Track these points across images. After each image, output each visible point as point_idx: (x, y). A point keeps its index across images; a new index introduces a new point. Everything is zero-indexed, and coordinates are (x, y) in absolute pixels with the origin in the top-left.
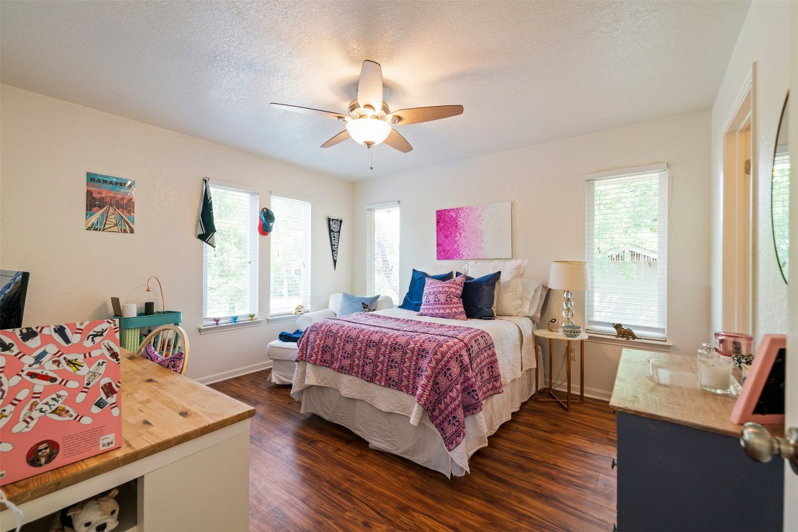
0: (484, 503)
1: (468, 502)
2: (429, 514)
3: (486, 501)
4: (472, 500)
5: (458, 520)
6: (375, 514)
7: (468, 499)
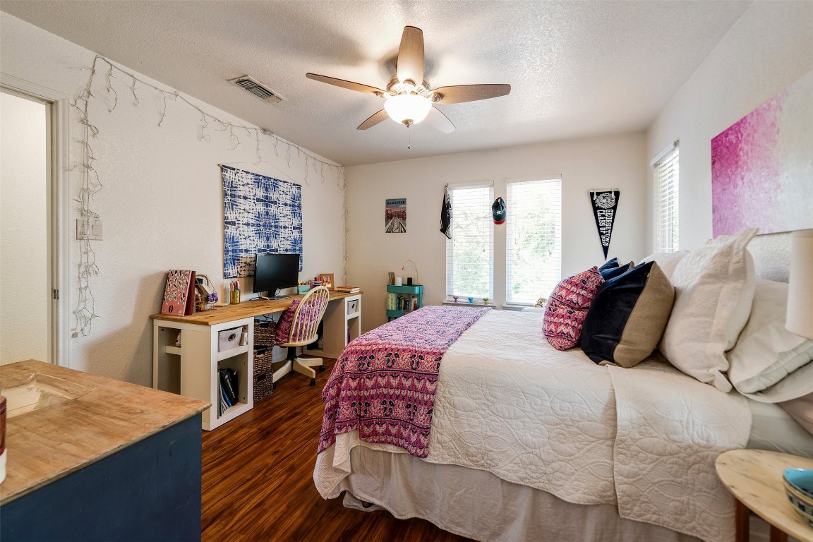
0: (294, 529)
1: (298, 513)
2: (282, 486)
3: (298, 530)
4: (299, 517)
5: (271, 507)
6: (288, 454)
7: (303, 513)
